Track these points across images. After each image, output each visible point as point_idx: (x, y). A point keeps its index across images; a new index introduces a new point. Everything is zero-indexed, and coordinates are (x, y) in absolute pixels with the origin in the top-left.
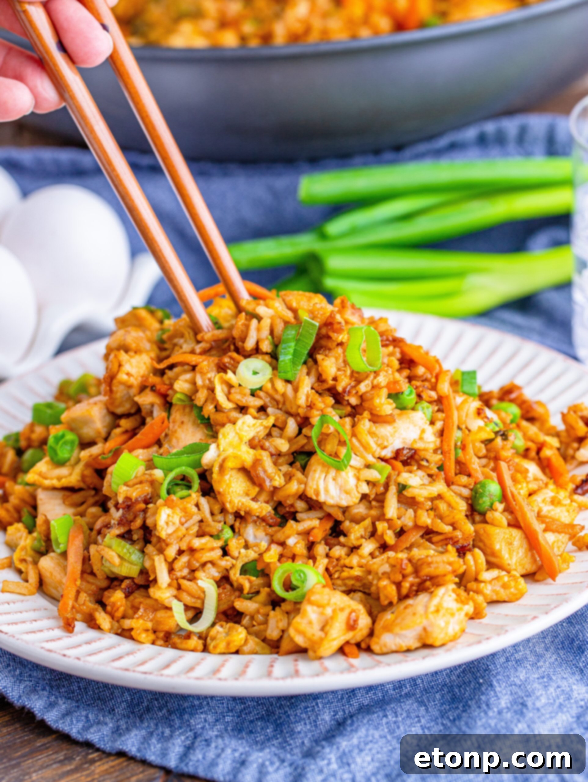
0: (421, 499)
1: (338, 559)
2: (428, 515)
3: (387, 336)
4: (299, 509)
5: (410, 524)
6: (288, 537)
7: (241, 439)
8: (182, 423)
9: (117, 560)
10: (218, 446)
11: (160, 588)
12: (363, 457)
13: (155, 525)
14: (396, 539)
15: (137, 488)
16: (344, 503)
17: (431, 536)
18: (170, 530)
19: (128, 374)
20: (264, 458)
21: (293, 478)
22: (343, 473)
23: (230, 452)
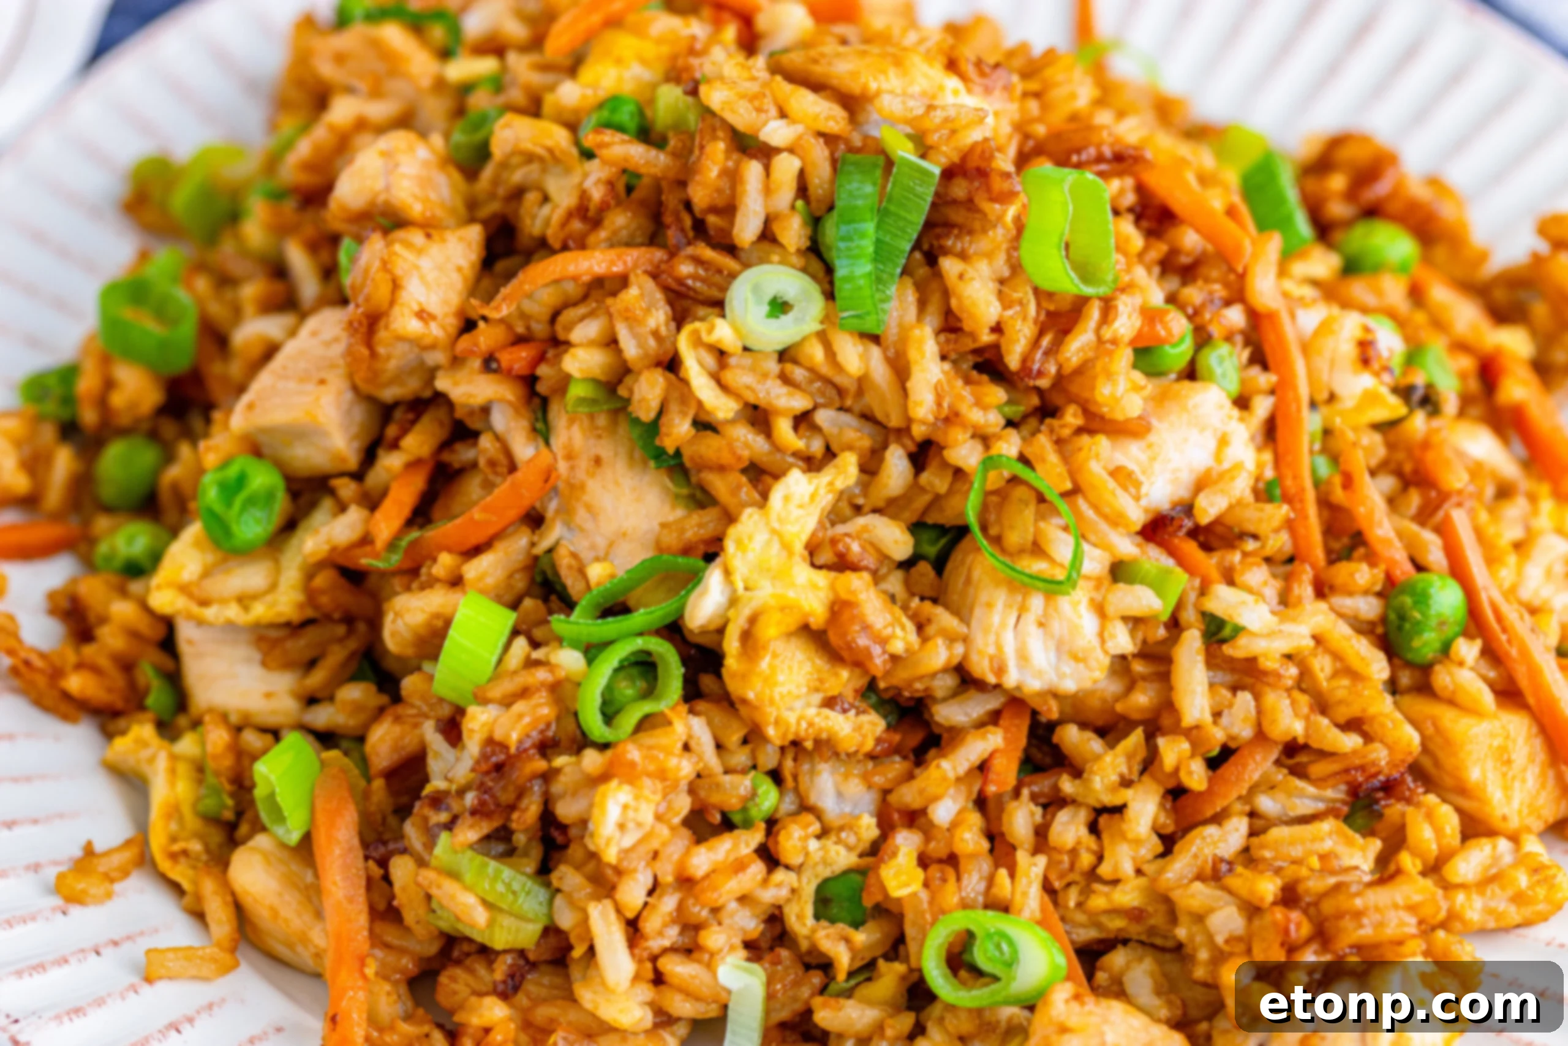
0: (1270, 664)
1: (1074, 852)
2: (1294, 703)
3: (1098, 146)
4: (939, 694)
5: (1246, 732)
6: (936, 798)
7: (786, 547)
8: (598, 461)
9: (480, 916)
10: (727, 573)
11: (609, 991)
12: (1102, 545)
13: (584, 823)
14: (1210, 773)
15: (520, 716)
16: (1069, 686)
17: (1302, 758)
18: (628, 841)
19: (422, 315)
20: (862, 596)
21: (930, 630)
22: (1064, 603)
23: (765, 593)
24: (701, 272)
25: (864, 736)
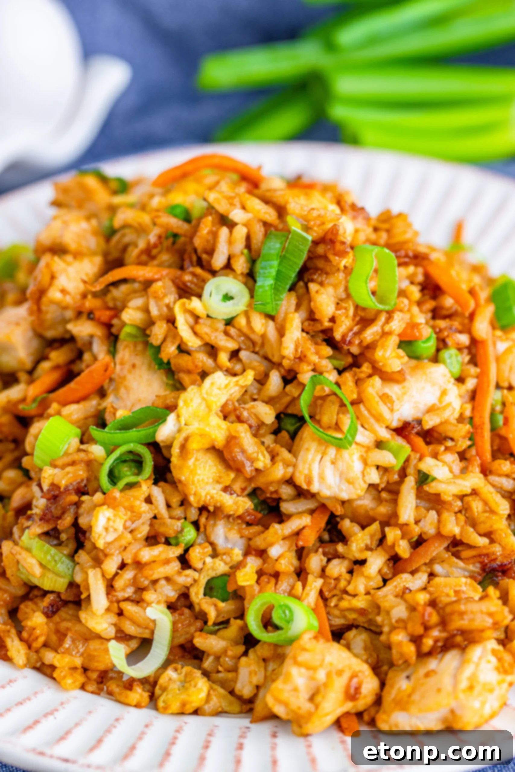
0: (447, 498)
1: (337, 579)
2: (457, 519)
3: (407, 250)
4: (284, 497)
5: (431, 531)
6: (271, 545)
7: (209, 407)
8: (134, 366)
9: (38, 570)
10: (178, 416)
11: (94, 614)
12: (373, 431)
13: (90, 527)
14: (412, 550)
15: (68, 473)
16: (345, 496)
17: (459, 548)
18: (110, 538)
19: (63, 291)
20: (243, 435)
21: (278, 459)
22: (346, 454)
23: (194, 427)
24: (195, 280)
25: (238, 507)
